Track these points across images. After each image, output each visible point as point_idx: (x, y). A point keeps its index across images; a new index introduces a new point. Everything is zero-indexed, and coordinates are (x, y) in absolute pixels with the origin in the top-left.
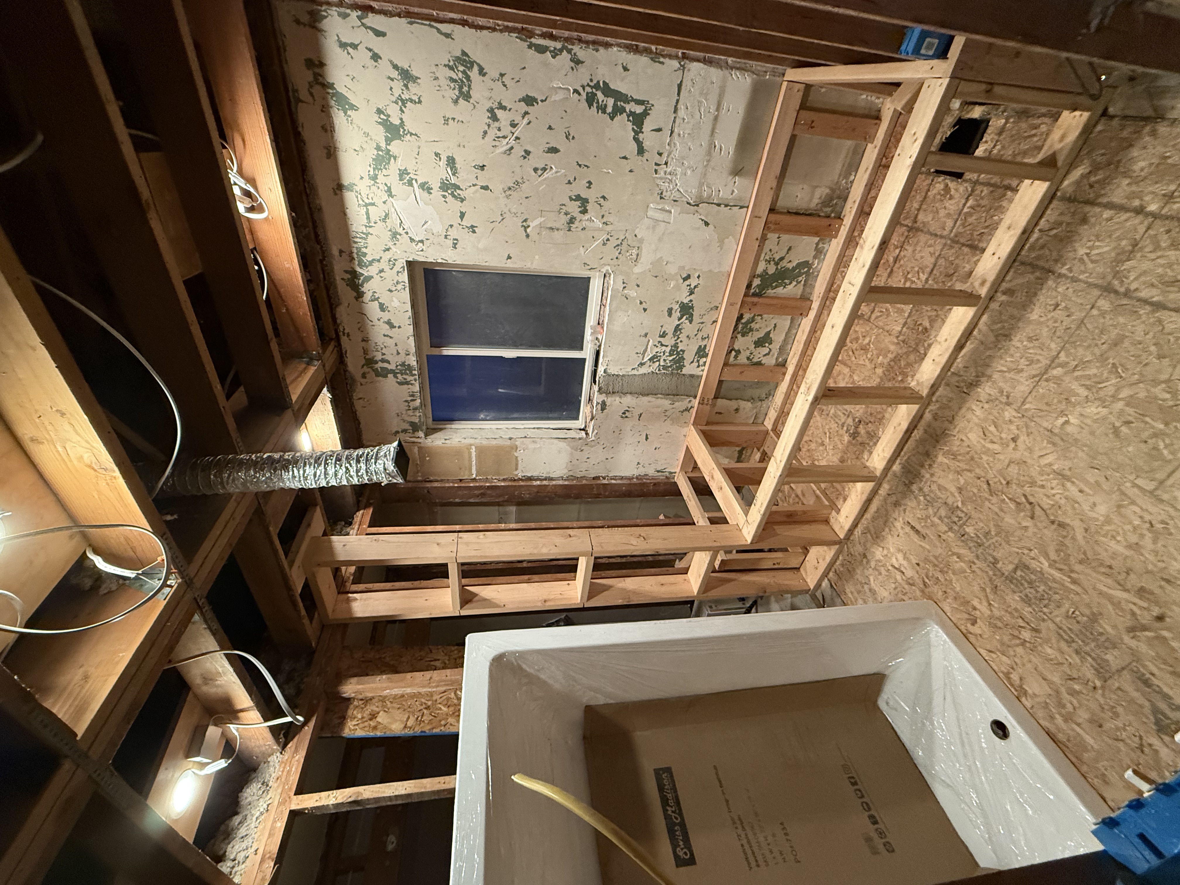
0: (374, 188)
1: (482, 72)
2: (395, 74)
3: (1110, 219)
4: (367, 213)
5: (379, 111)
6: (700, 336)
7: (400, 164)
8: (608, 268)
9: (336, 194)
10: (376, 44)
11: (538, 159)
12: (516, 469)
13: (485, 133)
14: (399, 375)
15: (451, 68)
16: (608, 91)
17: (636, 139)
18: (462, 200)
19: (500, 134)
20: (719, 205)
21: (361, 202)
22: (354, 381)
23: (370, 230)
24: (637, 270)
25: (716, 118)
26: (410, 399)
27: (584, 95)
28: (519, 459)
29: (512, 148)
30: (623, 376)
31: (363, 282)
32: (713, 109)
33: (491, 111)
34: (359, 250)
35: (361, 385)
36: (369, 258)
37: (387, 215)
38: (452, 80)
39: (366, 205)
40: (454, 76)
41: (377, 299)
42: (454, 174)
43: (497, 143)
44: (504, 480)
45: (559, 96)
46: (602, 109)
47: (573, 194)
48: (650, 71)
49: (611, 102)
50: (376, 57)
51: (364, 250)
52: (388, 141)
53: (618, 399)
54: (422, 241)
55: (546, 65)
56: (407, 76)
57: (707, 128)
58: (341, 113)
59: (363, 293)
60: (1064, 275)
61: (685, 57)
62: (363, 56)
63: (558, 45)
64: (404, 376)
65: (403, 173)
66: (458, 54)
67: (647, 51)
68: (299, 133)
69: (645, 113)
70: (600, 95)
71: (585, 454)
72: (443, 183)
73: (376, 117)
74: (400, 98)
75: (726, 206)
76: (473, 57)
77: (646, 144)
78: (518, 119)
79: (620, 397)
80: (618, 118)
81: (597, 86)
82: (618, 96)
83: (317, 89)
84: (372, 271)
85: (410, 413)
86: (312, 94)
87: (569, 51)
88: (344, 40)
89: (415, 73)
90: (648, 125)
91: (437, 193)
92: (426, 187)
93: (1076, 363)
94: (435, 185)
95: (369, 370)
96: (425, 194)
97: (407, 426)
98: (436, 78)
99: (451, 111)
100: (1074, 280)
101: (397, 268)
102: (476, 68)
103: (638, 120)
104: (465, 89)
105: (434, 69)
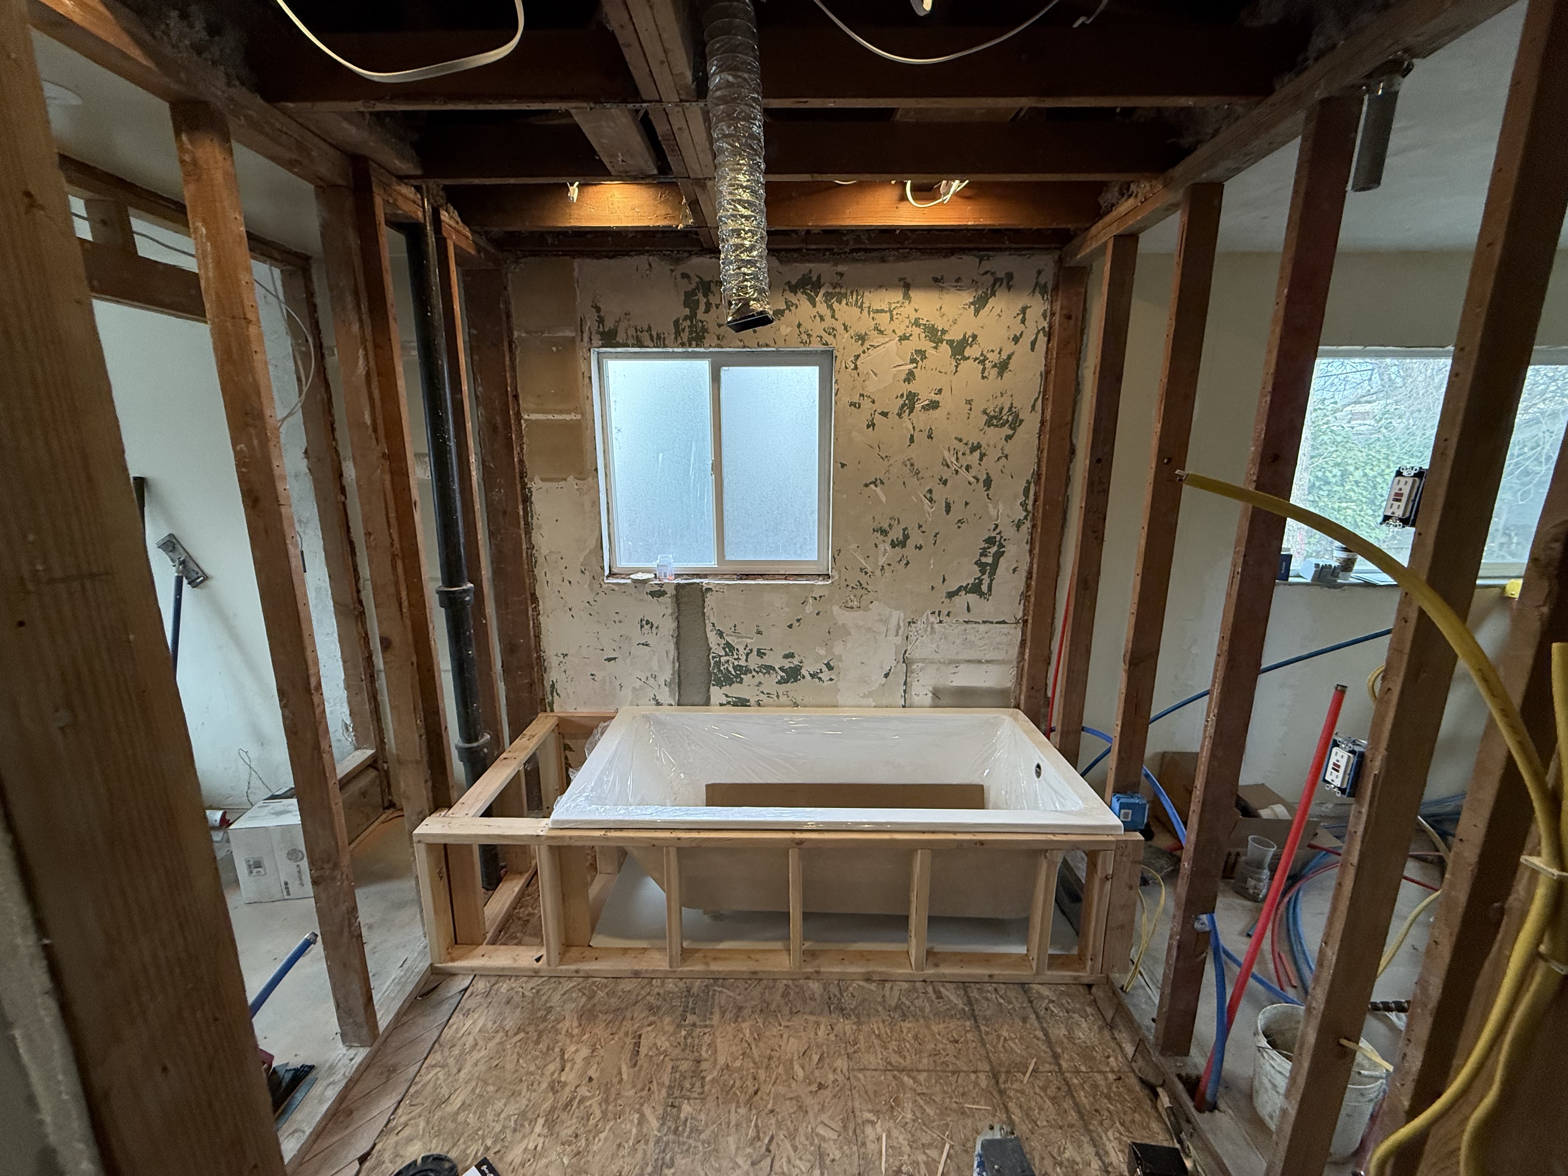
0: (907, 322)
1: (1009, 438)
2: (1004, 356)
3: (1038, 1039)
4: (882, 311)
5: (975, 337)
6: (763, 697)
7: (931, 352)
8: (837, 577)
9: (900, 280)
10: (1026, 341)
11: (939, 493)
12: (543, 480)
13: (961, 440)
14: (688, 323)
15: (1010, 409)
16: (998, 555)
17: (960, 589)
18: (899, 415)
19: (960, 454)
20: (905, 683)
21: (893, 306)
22: (678, 261)
23: (866, 311)
24: (836, 609)
25: (979, 662)
26: (654, 334)
27: (993, 535)
28: (562, 484)
29: (948, 467)
30: (704, 614)
31: (807, 294)
32: (988, 657)
33: (979, 446)
34: (845, 295)
35: (672, 271)
36: (836, 306)
37: (881, 332)
38: (1002, 409)
39: (891, 311)
40: (1004, 412)
41: (788, 308)
42: (923, 407)
43: (952, 451)
44: (521, 461)
45: (993, 512)
46: (984, 554)
47: (910, 531)
48: (1014, 593)
49: (989, 560)
50: (1016, 340)
51: (844, 302)
52: (950, 343)
53: (670, 611)
54: (856, 368)
55: (1016, 497)
56: (1003, 367)
57: (973, 655)
58: (971, 300)
59: (795, 293)
60: (980, 1031)
61: (1025, 622)
62: (1017, 329)
63: (1030, 508)
64: (687, 330)
65: (922, 354)
66: (1021, 417)
67: (1028, 586)
68: (953, 254)
69: (981, 594)
70: (994, 549)
71: (576, 577)
72: (915, 395)
73: (969, 334)
74: (986, 359)
75: (905, 691)
76: (1019, 429)
77: (956, 599)
78: (973, 472)
79: (672, 614)
80: (977, 568)
81: (1001, 546)
82: (995, 566)
83: (990, 279)
84: (822, 308)
85: (632, 332)
86: (986, 273)
87: (1026, 518)
88: (1028, 311)
89: (1005, 375)
90: (972, 598)
91: (906, 388)
92: (910, 377)
93: (925, 1091)
94: (913, 387)
95: (694, 286)
96: (904, 376)
97: (609, 324)
98: (1002, 395)
99: (978, 407)
100: (983, 1043)
101: (826, 337)
102: (1011, 432)
103: (975, 589)
104: (995, 422)
105: (1009, 393)
